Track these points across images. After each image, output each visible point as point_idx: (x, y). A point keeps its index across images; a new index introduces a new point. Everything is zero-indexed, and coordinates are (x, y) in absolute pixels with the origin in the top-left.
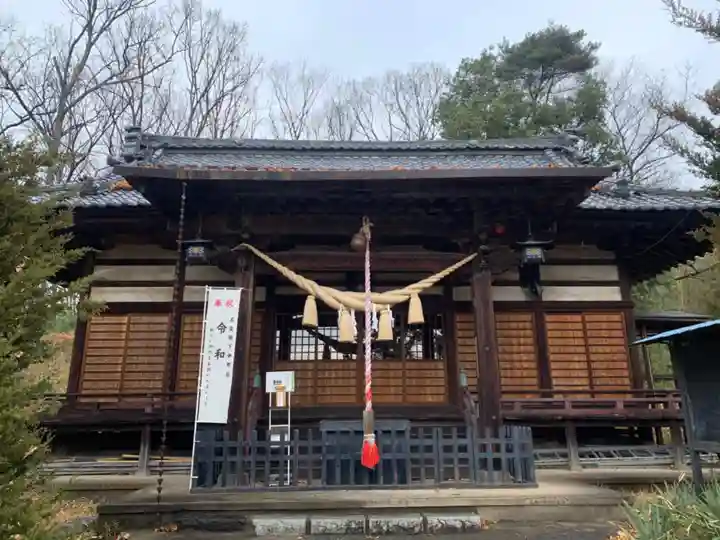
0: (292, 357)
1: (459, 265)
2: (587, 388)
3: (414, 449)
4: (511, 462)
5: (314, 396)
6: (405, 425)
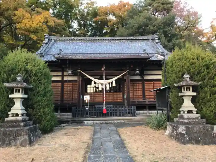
0: (88, 92)
1: (123, 74)
2: (153, 98)
3: (113, 110)
4: (132, 112)
5: (94, 100)
6: (112, 106)
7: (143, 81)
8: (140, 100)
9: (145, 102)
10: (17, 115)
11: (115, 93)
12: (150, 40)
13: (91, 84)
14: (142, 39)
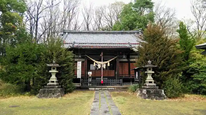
0: (91, 69)
3: (108, 82)
4: (120, 83)
5: (95, 75)
6: (107, 79)
7: (129, 62)
8: (127, 76)
9: (130, 77)
10: (53, 82)
11: (110, 71)
12: (135, 33)
13: (93, 64)
14: (130, 33)
